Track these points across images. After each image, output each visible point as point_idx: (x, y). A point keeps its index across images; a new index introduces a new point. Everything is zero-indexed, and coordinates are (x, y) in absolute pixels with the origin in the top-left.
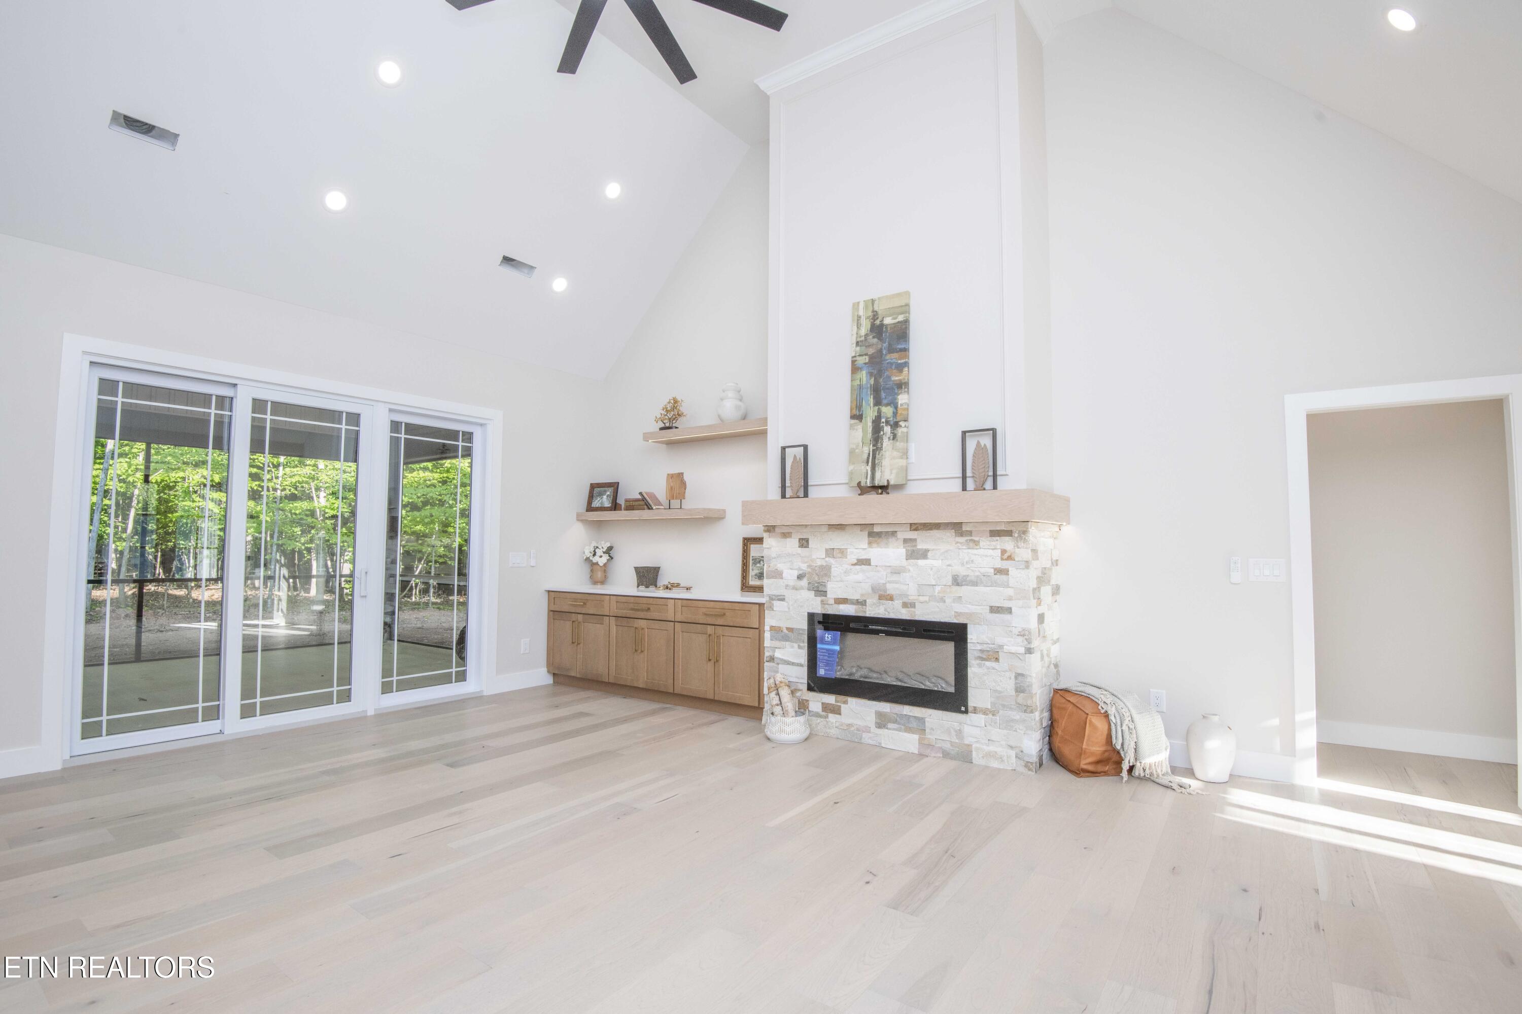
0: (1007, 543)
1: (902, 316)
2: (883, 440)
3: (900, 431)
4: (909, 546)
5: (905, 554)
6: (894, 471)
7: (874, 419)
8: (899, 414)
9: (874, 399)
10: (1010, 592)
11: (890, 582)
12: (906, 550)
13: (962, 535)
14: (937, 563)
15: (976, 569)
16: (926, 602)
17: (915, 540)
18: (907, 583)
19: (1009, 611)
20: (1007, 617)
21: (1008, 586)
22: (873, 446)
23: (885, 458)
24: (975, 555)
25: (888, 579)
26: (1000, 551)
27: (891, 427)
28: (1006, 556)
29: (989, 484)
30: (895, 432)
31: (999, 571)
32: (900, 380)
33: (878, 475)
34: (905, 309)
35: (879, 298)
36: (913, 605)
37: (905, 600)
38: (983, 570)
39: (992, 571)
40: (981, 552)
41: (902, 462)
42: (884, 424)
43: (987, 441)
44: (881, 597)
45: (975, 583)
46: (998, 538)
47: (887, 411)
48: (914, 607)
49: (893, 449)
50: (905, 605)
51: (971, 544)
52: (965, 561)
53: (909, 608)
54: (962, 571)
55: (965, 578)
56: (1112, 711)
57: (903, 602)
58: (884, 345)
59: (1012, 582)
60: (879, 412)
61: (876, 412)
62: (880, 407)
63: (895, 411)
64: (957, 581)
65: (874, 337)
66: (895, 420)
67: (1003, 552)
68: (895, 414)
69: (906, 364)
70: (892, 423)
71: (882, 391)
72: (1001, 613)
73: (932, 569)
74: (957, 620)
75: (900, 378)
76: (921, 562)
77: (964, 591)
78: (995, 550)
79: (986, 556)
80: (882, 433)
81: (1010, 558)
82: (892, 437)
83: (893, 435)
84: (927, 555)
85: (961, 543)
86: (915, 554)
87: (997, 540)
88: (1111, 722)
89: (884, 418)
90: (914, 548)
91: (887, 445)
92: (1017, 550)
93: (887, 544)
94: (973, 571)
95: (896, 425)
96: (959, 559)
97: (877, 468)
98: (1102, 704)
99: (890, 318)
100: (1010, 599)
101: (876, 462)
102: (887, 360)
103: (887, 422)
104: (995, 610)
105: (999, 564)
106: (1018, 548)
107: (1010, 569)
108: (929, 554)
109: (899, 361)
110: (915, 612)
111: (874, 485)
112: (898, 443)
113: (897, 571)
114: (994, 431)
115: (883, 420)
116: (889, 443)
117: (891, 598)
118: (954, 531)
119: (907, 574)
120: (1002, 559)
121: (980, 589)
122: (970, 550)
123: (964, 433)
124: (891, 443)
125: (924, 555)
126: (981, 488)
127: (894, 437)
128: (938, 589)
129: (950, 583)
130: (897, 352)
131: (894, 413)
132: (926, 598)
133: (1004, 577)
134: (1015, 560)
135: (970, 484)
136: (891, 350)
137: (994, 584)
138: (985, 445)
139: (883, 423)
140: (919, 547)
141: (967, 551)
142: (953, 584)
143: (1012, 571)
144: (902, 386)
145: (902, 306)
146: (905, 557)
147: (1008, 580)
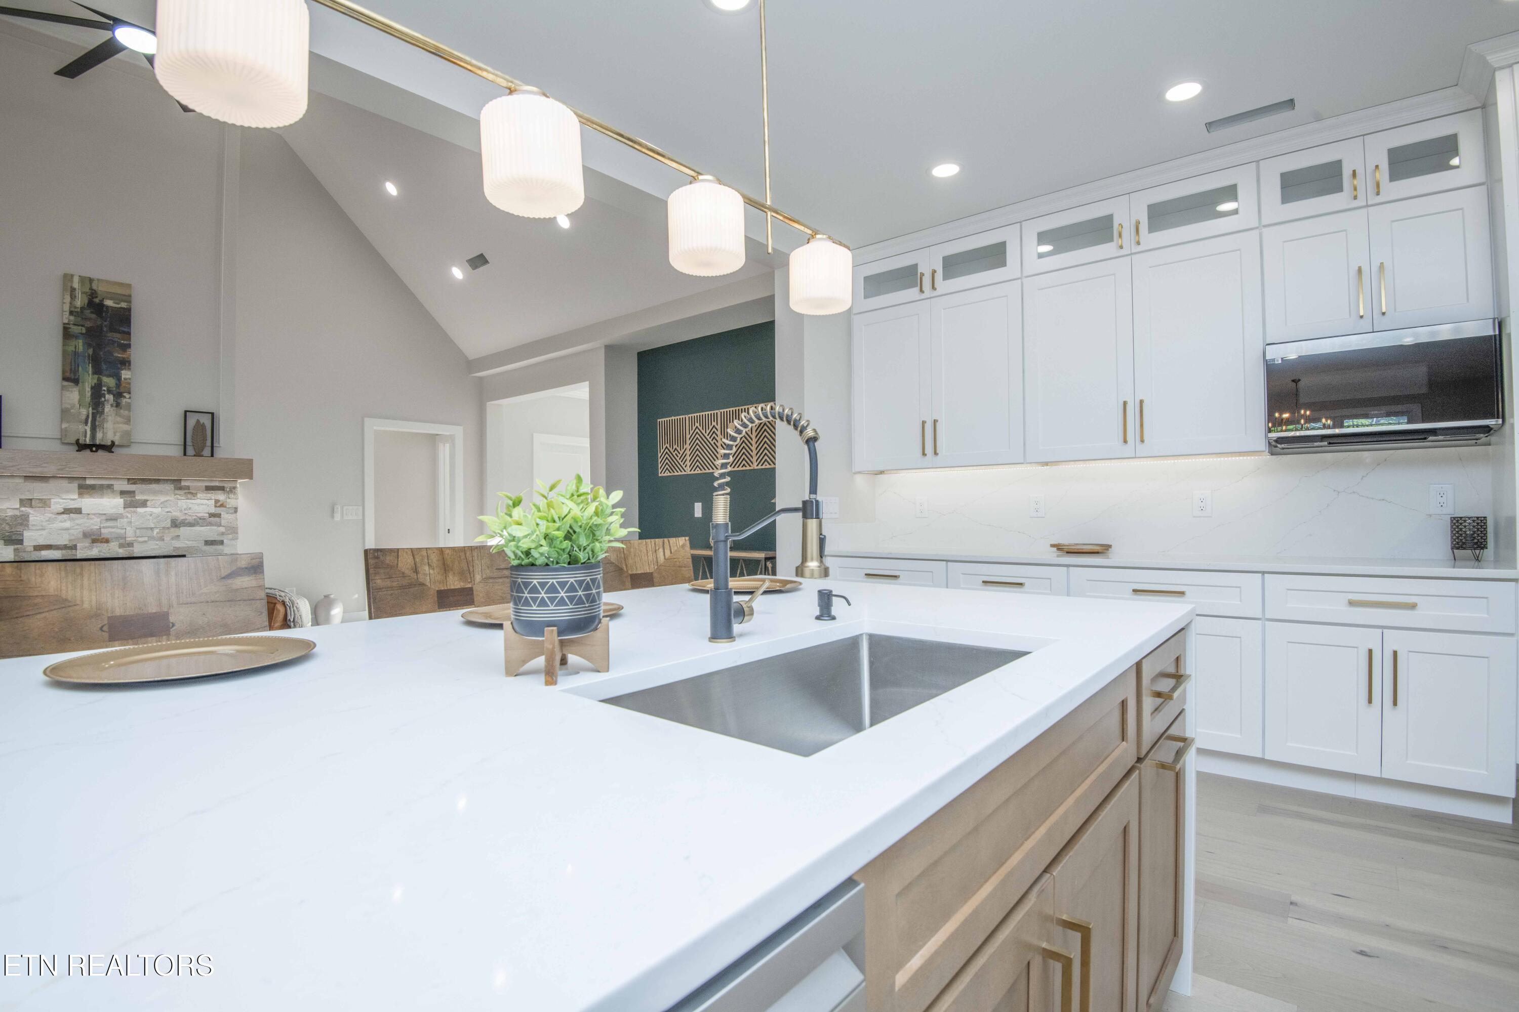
0: (221, 497)
1: (126, 304)
2: (104, 405)
3: (124, 401)
4: (126, 497)
5: (123, 503)
6: (118, 434)
7: (93, 385)
8: (122, 386)
9: (92, 367)
10: (222, 529)
11: (104, 527)
12: (124, 500)
13: (180, 488)
14: (157, 511)
15: (194, 514)
16: (145, 542)
17: (134, 492)
18: (125, 527)
19: (222, 542)
20: (220, 547)
21: (220, 525)
22: (93, 409)
23: (107, 421)
24: (193, 503)
25: (102, 525)
26: (214, 500)
27: (114, 396)
28: (219, 504)
29: (207, 451)
30: (119, 401)
31: (212, 515)
32: (124, 358)
33: (99, 435)
34: (128, 298)
35: (98, 280)
36: (130, 545)
37: (122, 541)
38: (199, 515)
39: (207, 515)
40: (198, 501)
41: (125, 427)
42: (106, 392)
43: (206, 420)
44: (94, 541)
45: (191, 525)
46: (213, 492)
47: (109, 381)
48: (133, 547)
49: (116, 415)
50: (121, 546)
51: (189, 496)
52: (183, 508)
53: (126, 548)
54: (180, 516)
55: (183, 521)
56: (287, 600)
57: (119, 544)
58: (106, 323)
59: (223, 522)
60: (99, 380)
61: (96, 380)
62: (101, 376)
63: (118, 382)
64: (175, 524)
65: (92, 313)
66: (118, 390)
67: (217, 501)
68: (118, 385)
69: (129, 346)
70: (115, 392)
71: (103, 363)
72: (215, 545)
73: (151, 515)
74: (176, 553)
75: (124, 356)
76: (140, 510)
77: (184, 531)
78: (210, 500)
79: (202, 504)
80: (103, 399)
81: (222, 505)
82: (115, 405)
83: (117, 404)
84: (146, 504)
85: (180, 495)
86: (132, 503)
87: (212, 493)
88: (287, 606)
89: (105, 386)
90: (133, 499)
91: (110, 411)
92: (228, 500)
93: (101, 494)
94: (190, 515)
95: (118, 395)
96: (178, 507)
97: (98, 430)
98: (278, 597)
99: (112, 301)
100: (223, 534)
101: (97, 423)
102: (108, 337)
103: (109, 392)
104: (208, 543)
105: (213, 510)
106: (229, 498)
107: (222, 513)
108: (149, 503)
109: (122, 342)
110: (133, 551)
111: (94, 443)
112: (122, 411)
113: (113, 518)
114: (213, 414)
115: (105, 388)
116: (112, 410)
117: (107, 541)
118: (173, 485)
119: (125, 520)
120: (216, 506)
121: (197, 528)
122: (188, 501)
123: (186, 412)
124: (114, 410)
125: (144, 504)
126: (198, 454)
127: (118, 405)
128: (156, 531)
129: (169, 525)
130: (119, 333)
131: (116, 384)
132: (146, 539)
133: (217, 519)
134: (226, 507)
135: (190, 451)
136: (112, 329)
137: (210, 524)
138: (203, 423)
139: (104, 390)
140: (137, 498)
141: (185, 501)
142: (172, 526)
143: (224, 515)
144: (126, 363)
145: (124, 295)
146: (123, 506)
147: (221, 521)
